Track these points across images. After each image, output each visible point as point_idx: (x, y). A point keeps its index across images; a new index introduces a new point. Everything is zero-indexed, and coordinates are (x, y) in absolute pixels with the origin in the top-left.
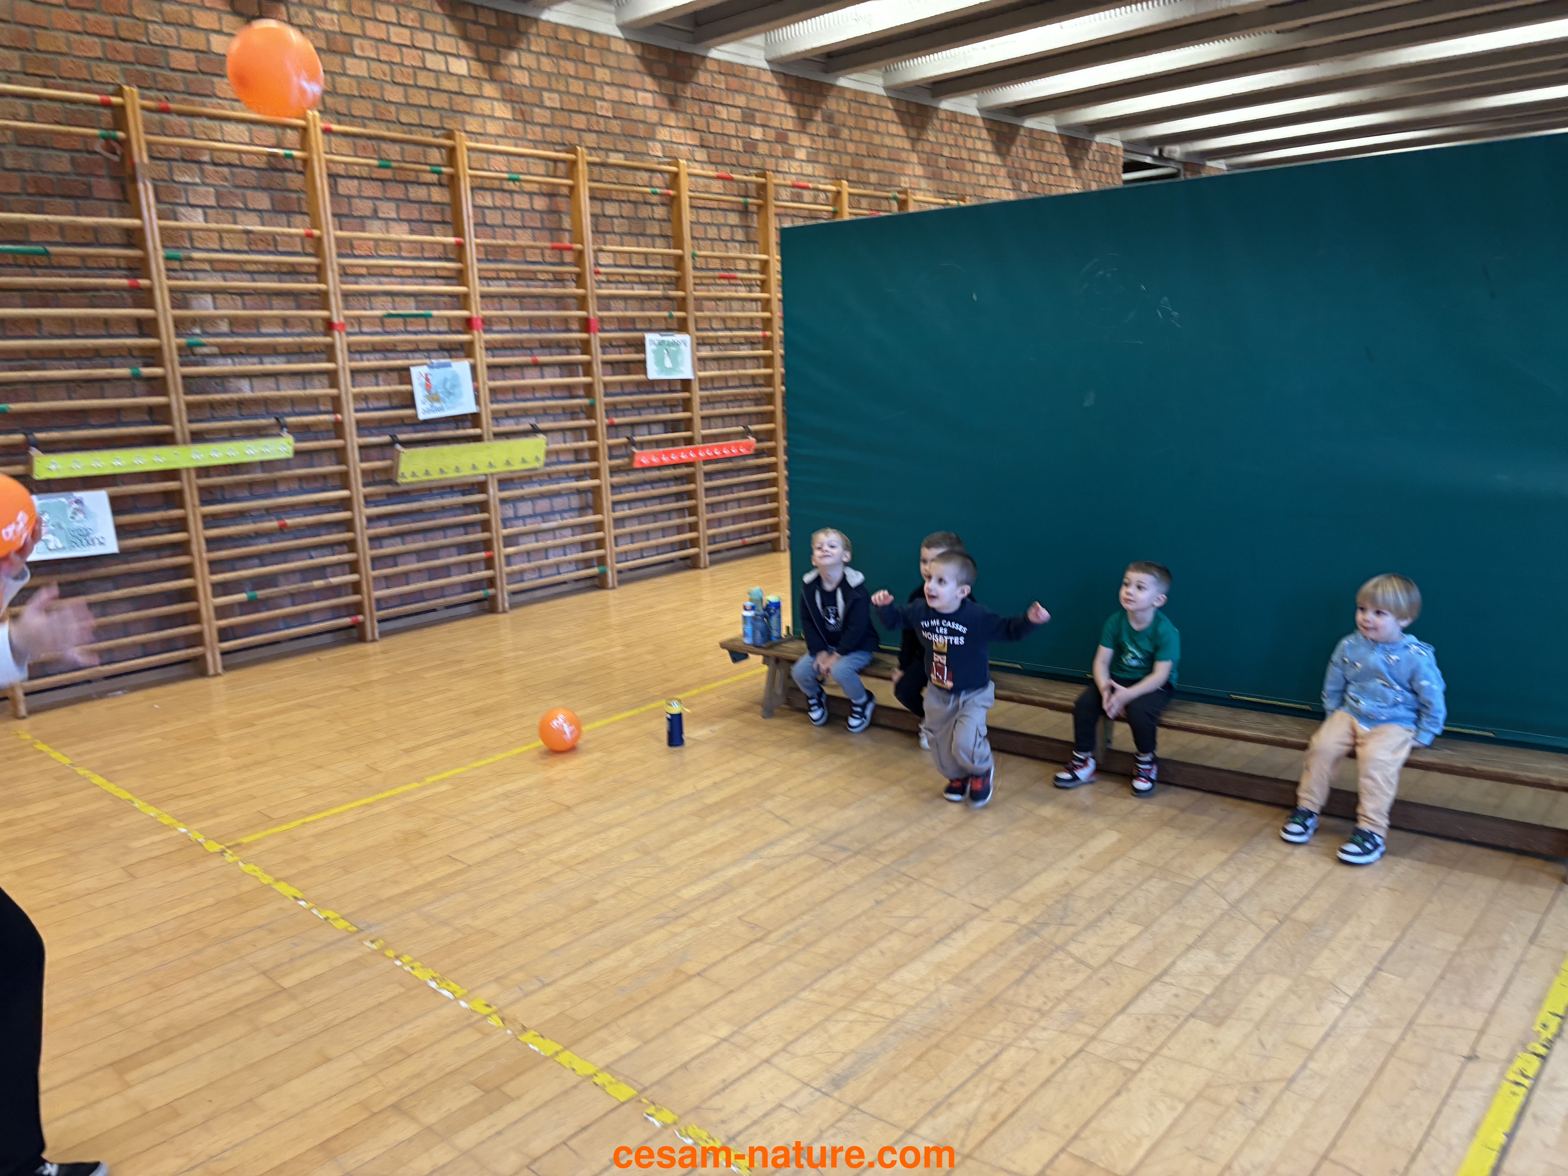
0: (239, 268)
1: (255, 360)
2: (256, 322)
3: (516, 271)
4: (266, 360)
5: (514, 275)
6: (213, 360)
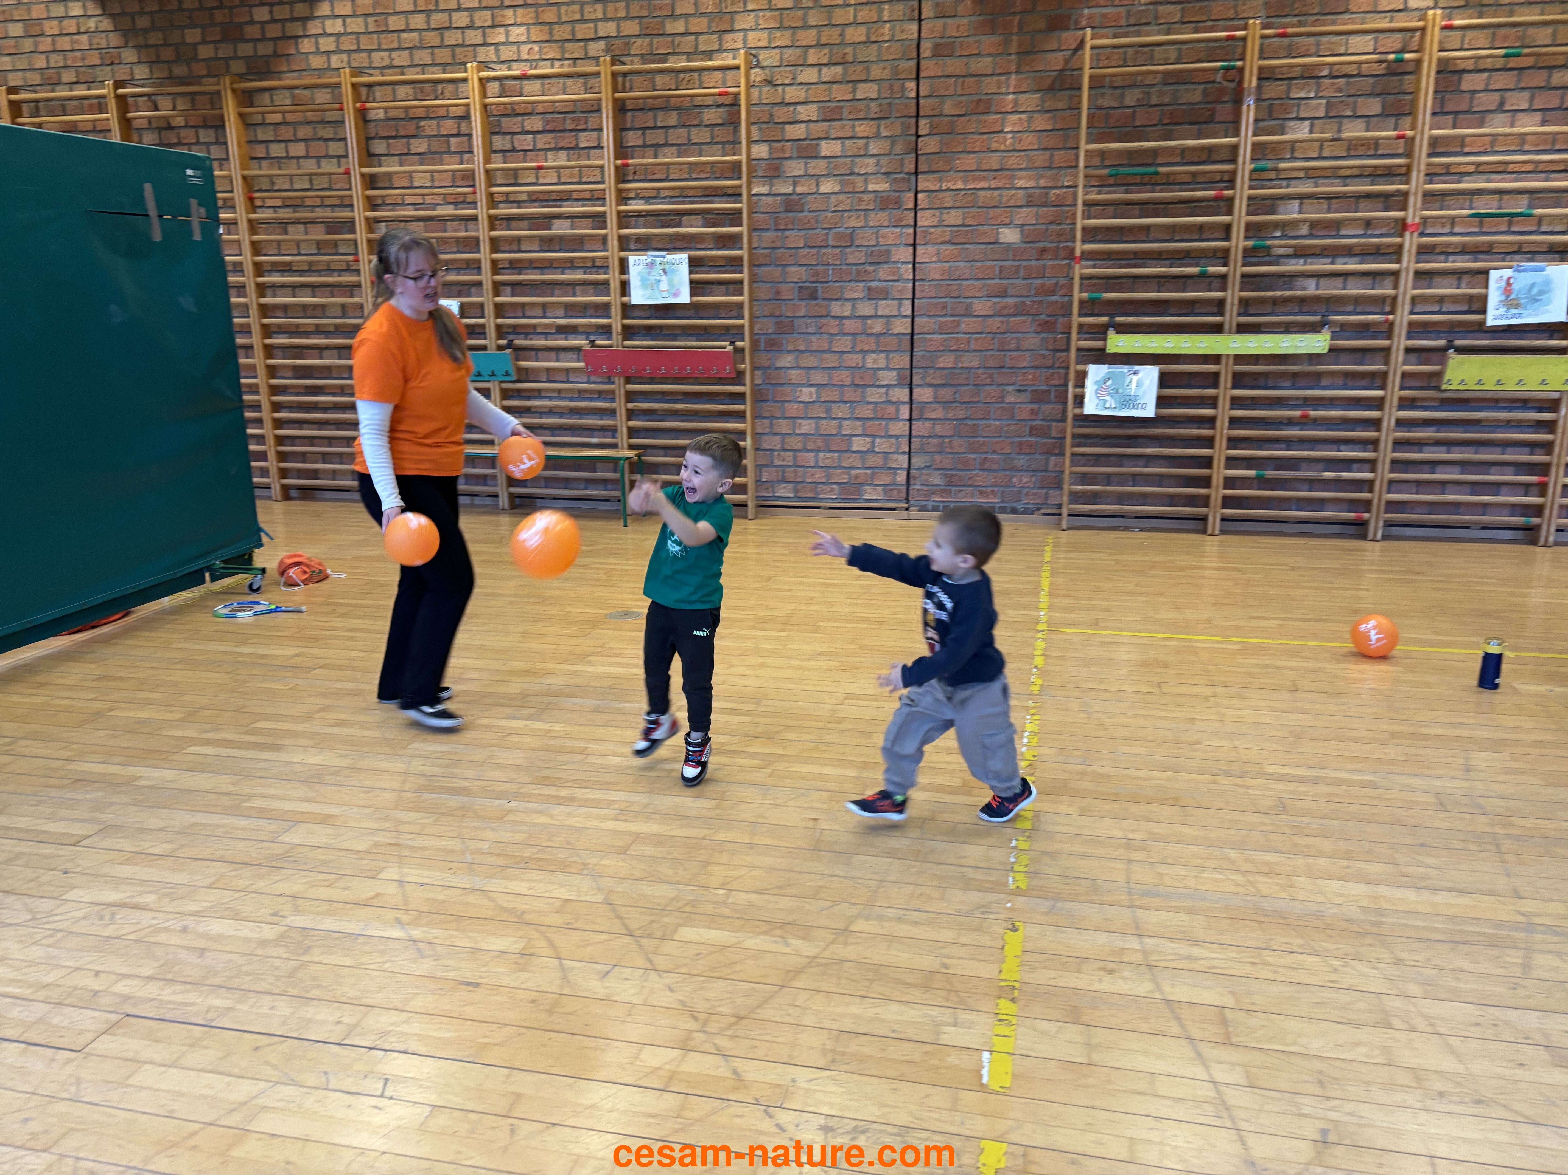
0: (1334, 174)
1: (1329, 260)
2: (1338, 224)
4: (1339, 260)
6: (1286, 260)
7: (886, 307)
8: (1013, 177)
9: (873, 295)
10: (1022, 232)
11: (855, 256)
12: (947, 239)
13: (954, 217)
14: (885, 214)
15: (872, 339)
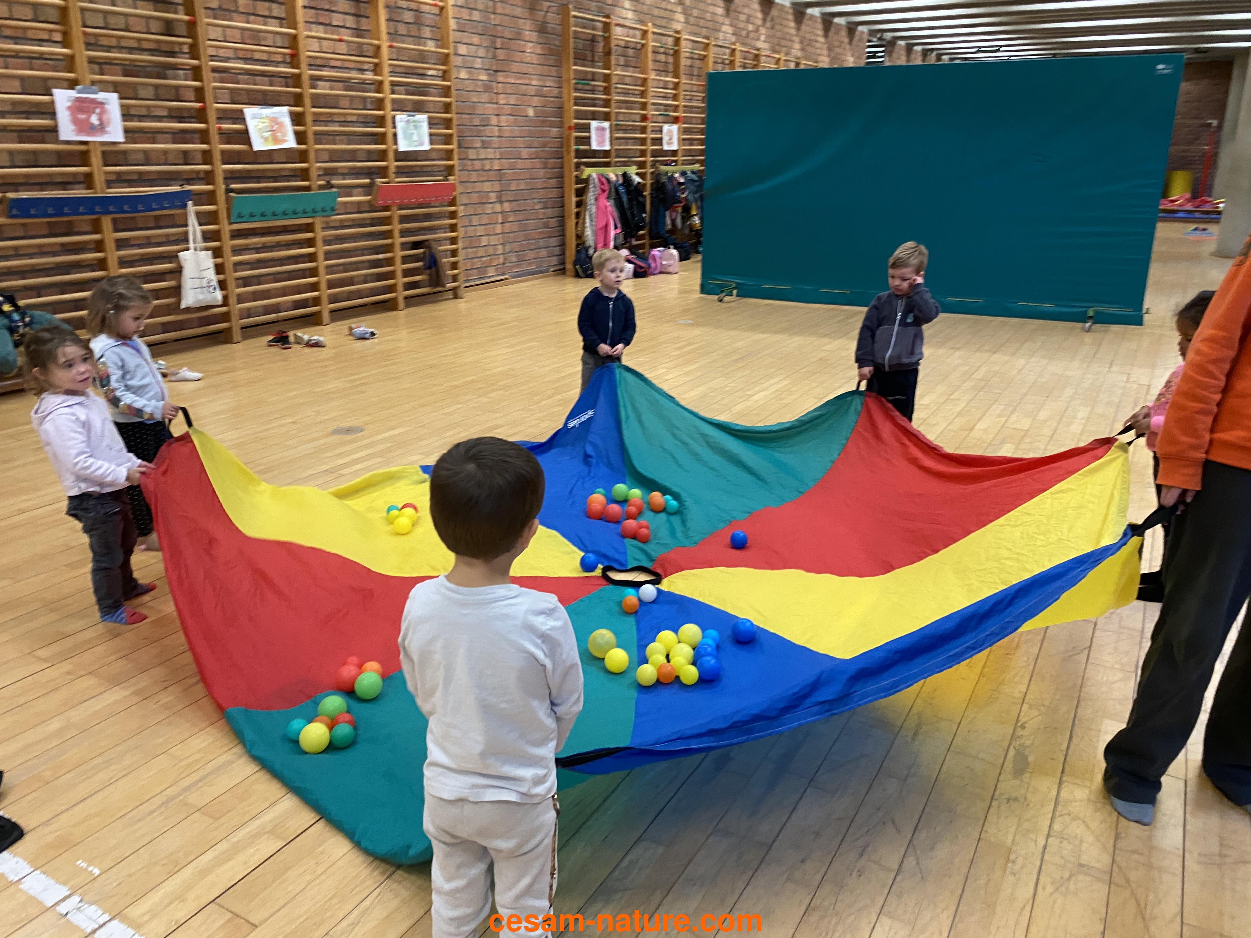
7: (489, 153)
8: (530, 79)
9: (485, 146)
10: (535, 111)
11: (477, 122)
12: (509, 112)
13: (512, 100)
14: (487, 94)
15: (485, 173)
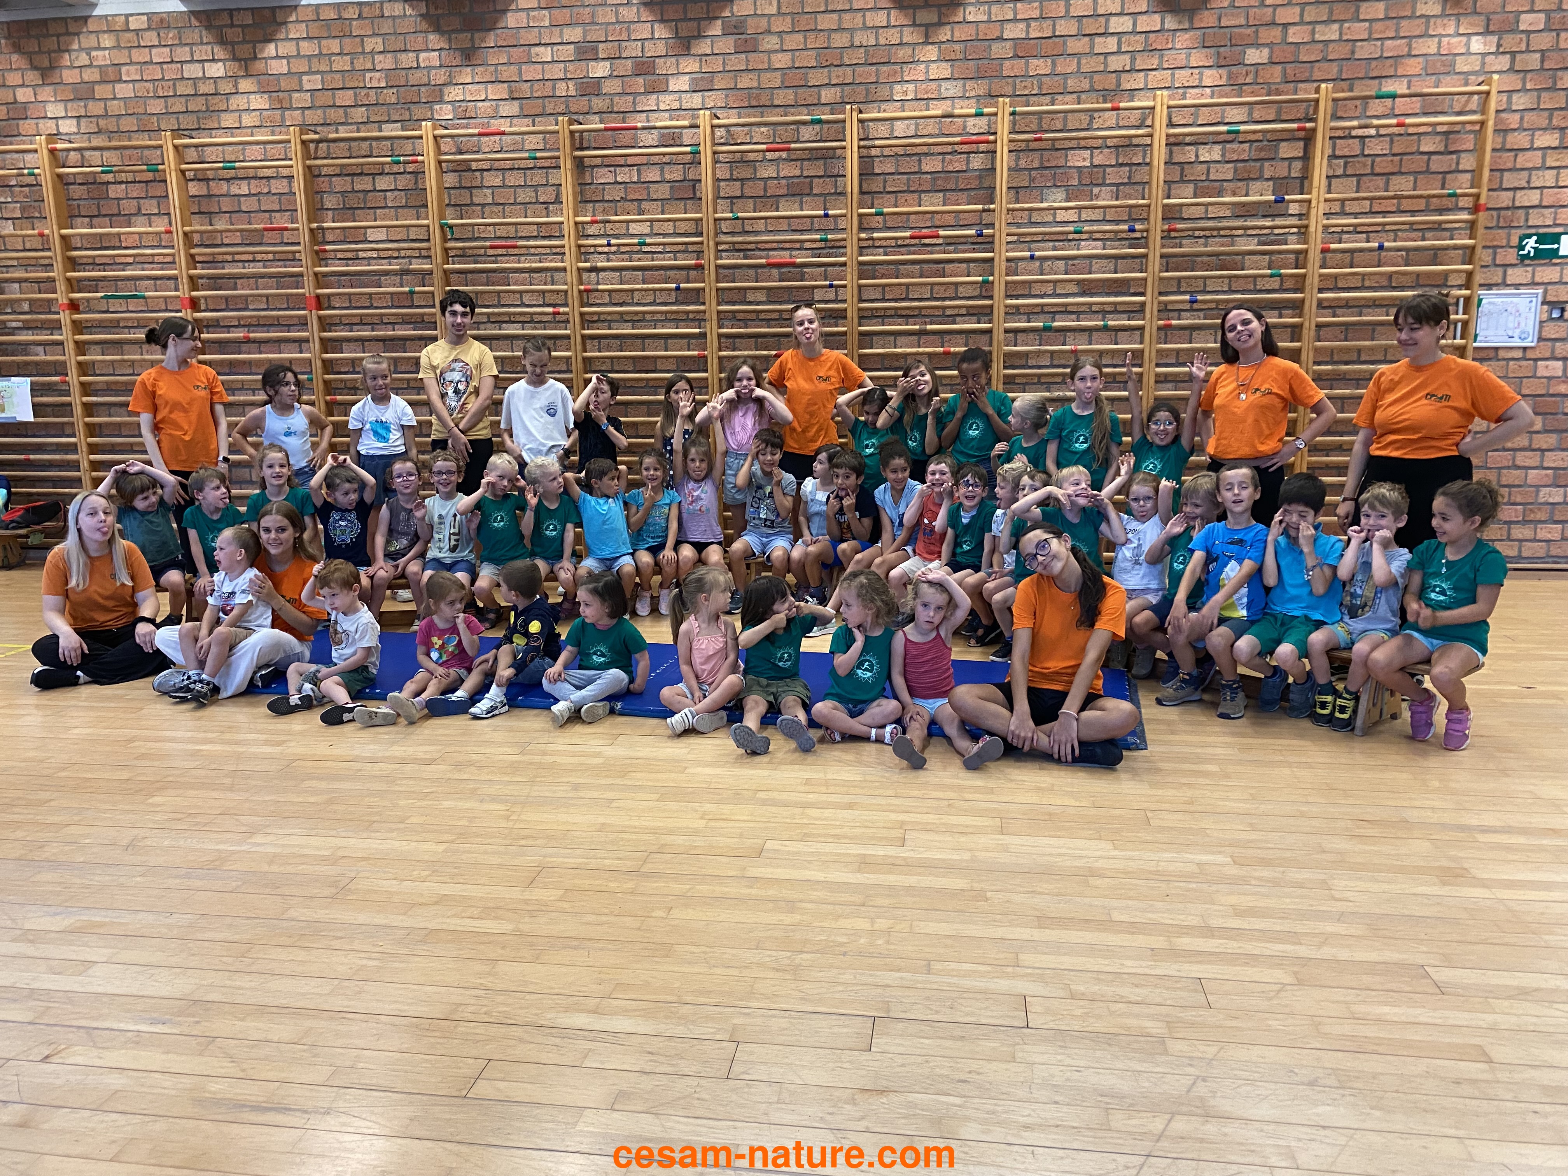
3: (274, 253)
5: (271, 256)
